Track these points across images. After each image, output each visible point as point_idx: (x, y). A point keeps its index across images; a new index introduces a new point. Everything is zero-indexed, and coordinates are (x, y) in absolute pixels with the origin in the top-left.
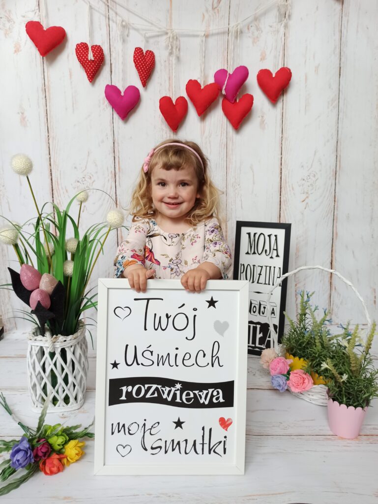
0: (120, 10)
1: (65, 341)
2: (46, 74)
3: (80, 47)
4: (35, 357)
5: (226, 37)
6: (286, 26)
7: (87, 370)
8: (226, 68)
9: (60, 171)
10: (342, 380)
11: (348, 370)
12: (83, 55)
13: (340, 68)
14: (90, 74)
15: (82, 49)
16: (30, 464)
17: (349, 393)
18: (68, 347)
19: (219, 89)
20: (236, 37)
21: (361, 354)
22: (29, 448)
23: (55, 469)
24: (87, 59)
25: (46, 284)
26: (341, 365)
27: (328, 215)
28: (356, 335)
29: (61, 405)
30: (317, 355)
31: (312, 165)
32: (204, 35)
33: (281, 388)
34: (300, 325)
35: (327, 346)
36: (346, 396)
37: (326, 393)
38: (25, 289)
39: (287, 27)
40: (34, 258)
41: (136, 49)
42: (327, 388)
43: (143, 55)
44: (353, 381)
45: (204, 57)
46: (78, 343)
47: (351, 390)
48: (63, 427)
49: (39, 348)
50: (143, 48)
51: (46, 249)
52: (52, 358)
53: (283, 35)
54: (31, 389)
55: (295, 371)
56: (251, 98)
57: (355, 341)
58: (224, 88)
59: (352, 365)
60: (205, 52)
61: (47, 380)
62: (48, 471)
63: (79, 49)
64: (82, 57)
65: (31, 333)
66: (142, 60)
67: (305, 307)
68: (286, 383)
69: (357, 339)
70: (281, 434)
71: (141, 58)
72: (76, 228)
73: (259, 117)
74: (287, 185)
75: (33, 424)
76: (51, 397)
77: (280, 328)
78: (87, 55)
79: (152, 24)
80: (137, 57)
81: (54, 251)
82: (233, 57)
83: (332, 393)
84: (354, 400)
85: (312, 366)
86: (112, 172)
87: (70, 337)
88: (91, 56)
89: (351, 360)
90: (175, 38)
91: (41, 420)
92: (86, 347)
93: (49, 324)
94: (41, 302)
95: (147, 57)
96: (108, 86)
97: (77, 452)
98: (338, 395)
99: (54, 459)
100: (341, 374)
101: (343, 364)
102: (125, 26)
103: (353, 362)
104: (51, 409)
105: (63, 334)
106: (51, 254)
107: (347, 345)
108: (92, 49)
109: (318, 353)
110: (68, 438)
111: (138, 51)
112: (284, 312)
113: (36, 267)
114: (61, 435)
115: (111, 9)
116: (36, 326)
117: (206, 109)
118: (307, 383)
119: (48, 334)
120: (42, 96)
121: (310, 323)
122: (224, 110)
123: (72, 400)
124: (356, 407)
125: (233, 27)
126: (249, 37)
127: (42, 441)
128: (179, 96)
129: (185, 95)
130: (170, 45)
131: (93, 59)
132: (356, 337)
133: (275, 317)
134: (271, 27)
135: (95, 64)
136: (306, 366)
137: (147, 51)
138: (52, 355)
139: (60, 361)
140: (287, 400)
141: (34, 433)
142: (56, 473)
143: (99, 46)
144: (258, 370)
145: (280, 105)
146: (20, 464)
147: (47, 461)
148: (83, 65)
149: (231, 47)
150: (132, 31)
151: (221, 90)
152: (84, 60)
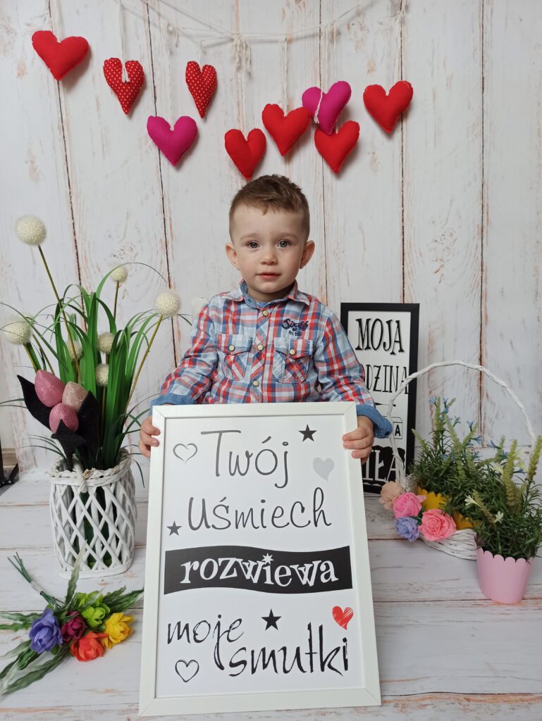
0: (163, 9)
1: (102, 477)
2: (63, 105)
3: (110, 65)
4: (60, 501)
5: (317, 40)
6: (402, 22)
7: (134, 518)
8: (318, 86)
9: (89, 242)
10: (495, 521)
11: (504, 507)
12: (115, 75)
13: (483, 79)
14: (125, 102)
15: (112, 68)
16: (57, 646)
17: (507, 540)
18: (106, 485)
19: (309, 117)
20: (332, 41)
21: (522, 482)
22: (55, 624)
23: (92, 653)
24: (120, 81)
25: (72, 396)
26: (493, 500)
27: (472, 291)
28: (514, 455)
29: (99, 568)
30: (459, 488)
31: (447, 220)
32: (286, 39)
33: (410, 536)
34: (436, 447)
35: (474, 474)
36: (502, 544)
37: (474, 541)
38: (43, 405)
39: (404, 24)
40: (54, 362)
41: (188, 63)
42: (475, 533)
43: (200, 72)
44: (511, 521)
45: (287, 71)
46: (120, 480)
47: (509, 534)
48: (102, 595)
49: (65, 487)
50: (199, 63)
51: (70, 349)
52: (84, 501)
53: (400, 35)
54: (57, 546)
55: (429, 511)
56: (356, 127)
57: (513, 465)
58: (316, 114)
59: (509, 499)
60: (288, 64)
61: (78, 532)
62: (82, 656)
63: (108, 69)
64: (113, 79)
65: (55, 467)
66: (198, 80)
67: (442, 421)
68: (417, 529)
69: (516, 462)
70: (410, 599)
71: (196, 76)
72: (112, 319)
73: (369, 154)
74: (413, 250)
75: (61, 594)
76: (85, 557)
77: (408, 454)
78: (120, 76)
79: (211, 27)
80: (191, 75)
81: (83, 353)
82: (329, 70)
83: (483, 539)
84: (513, 549)
85: (453, 503)
86: (161, 240)
87: (109, 471)
88: (125, 77)
89: (507, 491)
90: (244, 45)
91: (72, 585)
92: (133, 485)
93: (79, 456)
94: (65, 421)
95: (206, 75)
96: (151, 119)
97: (122, 629)
98: (491, 542)
99: (90, 639)
100: (494, 512)
101: (498, 498)
102: (173, 33)
103: (510, 495)
104: (85, 572)
105: (98, 468)
106: (79, 357)
107: (502, 472)
108: (126, 67)
109: (461, 484)
110: (109, 610)
111: (192, 67)
112: (413, 430)
113: (58, 375)
114: (100, 606)
115: (152, 8)
116: (62, 458)
117: (293, 145)
118: (447, 528)
119: (77, 468)
120: (59, 135)
121: (449, 443)
122: (318, 145)
123: (114, 559)
124: (516, 558)
125: (327, 26)
126: (351, 40)
127: (73, 615)
128: (253, 128)
129: (262, 127)
130: (237, 56)
131: (128, 80)
132: (513, 458)
133: (400, 437)
134: (381, 24)
135: (131, 88)
136: (445, 503)
137: (205, 67)
138: (85, 497)
139: (96, 505)
140: (420, 553)
141: (61, 605)
142: (93, 659)
143: (137, 62)
144: (378, 514)
145: (397, 135)
146: (43, 646)
147: (81, 641)
148: (114, 90)
149: (325, 55)
150: (182, 39)
151: (313, 118)
152: (116, 83)
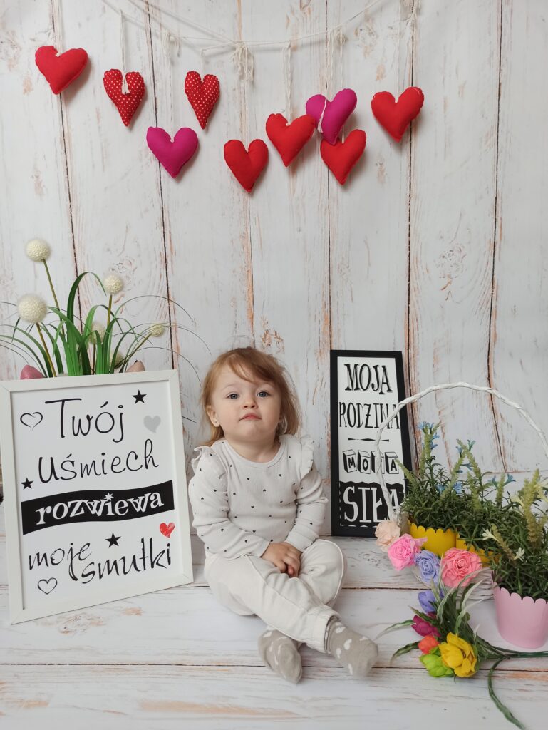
2: (65, 119)
3: (110, 76)
5: (323, 47)
6: (414, 25)
8: (324, 94)
9: (88, 256)
12: (115, 87)
13: (500, 84)
14: (126, 114)
15: (113, 79)
19: (313, 124)
20: (339, 48)
24: (120, 93)
31: (456, 236)
32: (290, 46)
39: (416, 27)
41: (188, 73)
43: (200, 82)
45: (292, 80)
50: (200, 73)
53: (411, 40)
56: (362, 136)
58: (320, 122)
60: (292, 72)
63: (108, 80)
64: (112, 90)
66: (198, 90)
71: (197, 84)
73: (376, 165)
74: (419, 264)
78: (120, 87)
79: (213, 36)
80: (191, 85)
82: (336, 77)
86: (160, 254)
88: (125, 89)
89: (529, 525)
90: (246, 54)
95: (206, 85)
96: (150, 129)
102: (174, 42)
108: (127, 78)
111: (192, 78)
115: (153, 18)
117: (298, 152)
120: (60, 149)
122: (323, 156)
125: (333, 32)
126: (359, 45)
128: (254, 139)
129: (265, 138)
130: (239, 65)
131: (128, 92)
134: (392, 28)
135: (131, 100)
137: (206, 77)
143: (138, 73)
145: (406, 146)
148: (114, 101)
149: (331, 61)
150: (184, 50)
151: (317, 127)
152: (116, 94)
